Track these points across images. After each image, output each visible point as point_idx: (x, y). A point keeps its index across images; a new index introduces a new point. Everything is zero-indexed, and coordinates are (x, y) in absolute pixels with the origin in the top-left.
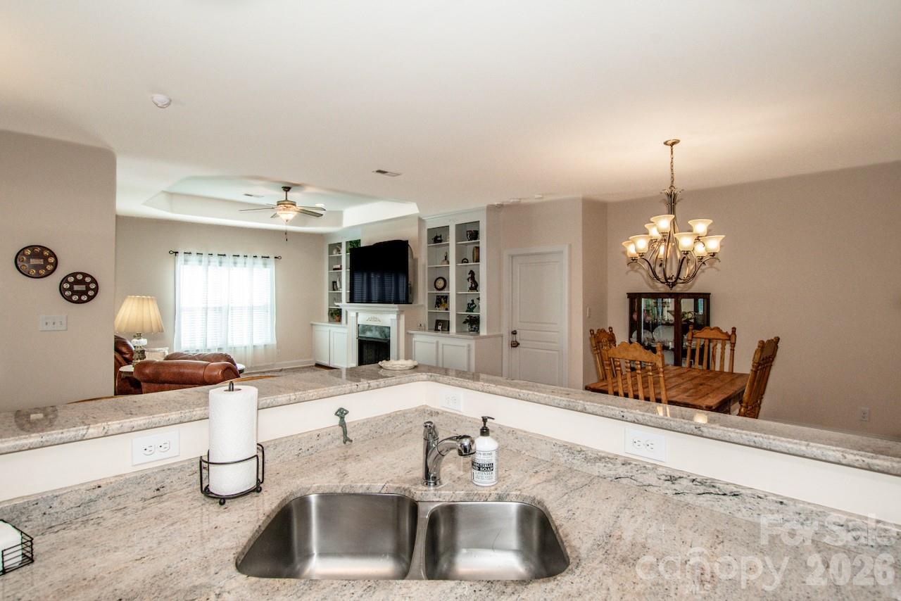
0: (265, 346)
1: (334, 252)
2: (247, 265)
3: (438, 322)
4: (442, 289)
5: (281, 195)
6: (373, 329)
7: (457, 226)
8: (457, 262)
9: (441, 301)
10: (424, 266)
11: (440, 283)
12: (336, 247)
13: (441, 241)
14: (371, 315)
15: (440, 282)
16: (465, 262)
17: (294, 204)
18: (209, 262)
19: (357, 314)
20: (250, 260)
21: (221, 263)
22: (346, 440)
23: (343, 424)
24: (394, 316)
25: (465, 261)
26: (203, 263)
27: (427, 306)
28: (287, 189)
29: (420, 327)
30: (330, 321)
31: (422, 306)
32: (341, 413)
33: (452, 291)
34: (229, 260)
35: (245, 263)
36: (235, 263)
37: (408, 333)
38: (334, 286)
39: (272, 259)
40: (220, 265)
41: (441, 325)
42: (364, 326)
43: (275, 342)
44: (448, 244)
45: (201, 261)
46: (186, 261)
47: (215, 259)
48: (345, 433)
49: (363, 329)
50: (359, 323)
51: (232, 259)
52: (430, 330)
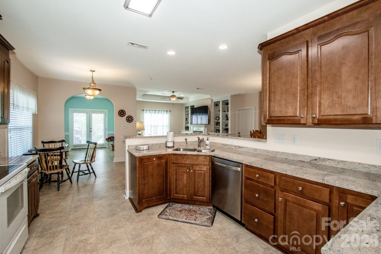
1: (187, 109)
3: (217, 130)
4: (218, 120)
5: (172, 94)
6: (198, 132)
7: (222, 101)
8: (222, 112)
9: (218, 124)
10: (213, 113)
11: (218, 118)
12: (187, 107)
13: (218, 106)
14: (197, 128)
15: (217, 118)
17: (175, 96)
18: (152, 113)
19: (193, 128)
20: (163, 112)
21: (155, 113)
22: (187, 143)
23: (186, 141)
24: (204, 128)
25: (224, 111)
27: (213, 125)
28: (173, 92)
29: (212, 132)
30: (185, 130)
32: (186, 139)
33: (221, 121)
34: (157, 112)
35: (161, 113)
36: (159, 113)
38: (187, 119)
39: (169, 112)
41: (218, 131)
44: (220, 107)
45: (150, 112)
46: (146, 112)
47: (153, 112)
48: (187, 142)
50: (194, 130)
52: (214, 132)
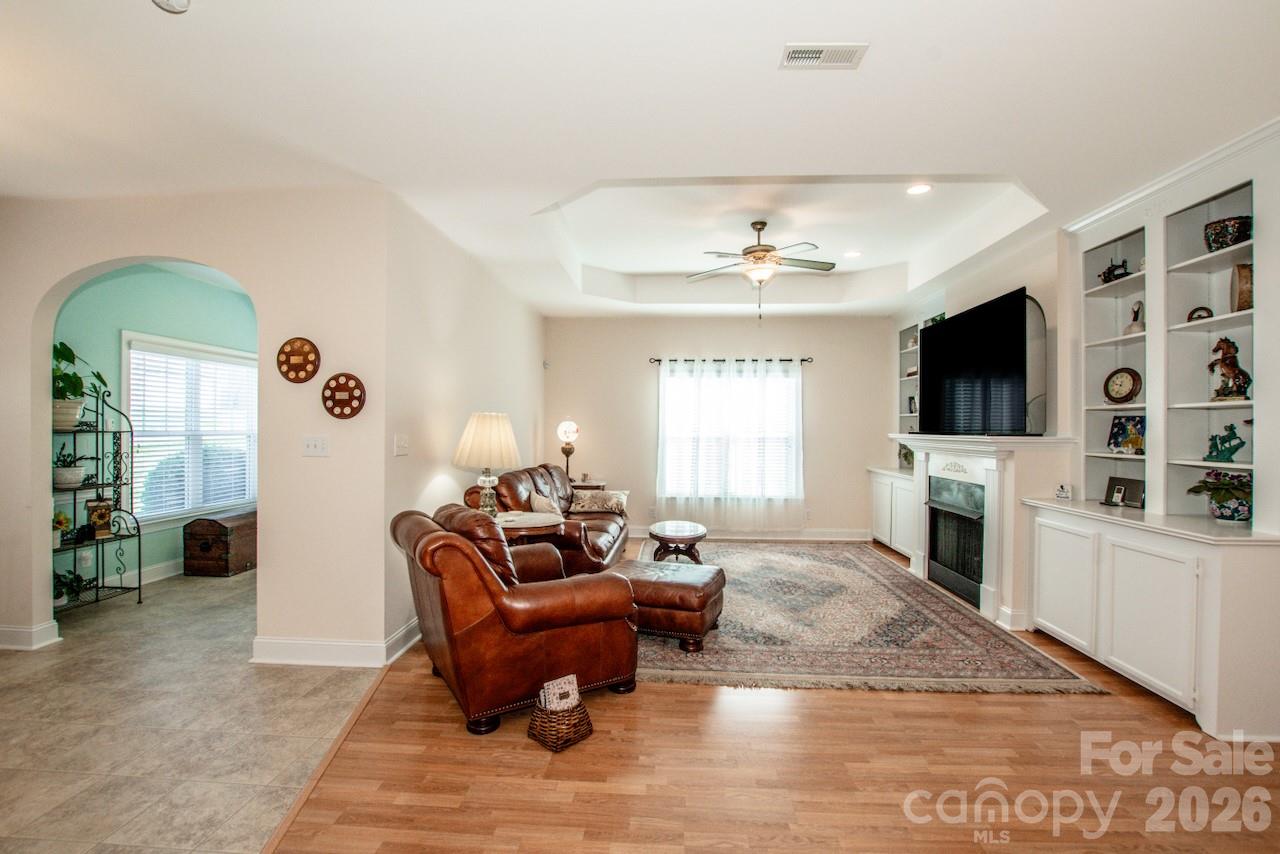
0: (786, 500)
1: (910, 344)
2: (758, 374)
3: (1114, 483)
4: (1128, 398)
6: (954, 487)
7: (1171, 219)
8: (1172, 321)
9: (1126, 430)
10: (1076, 344)
11: (1122, 385)
13: (1125, 273)
14: (951, 459)
15: (1120, 379)
16: (1200, 317)
17: (772, 250)
18: (702, 372)
19: (927, 455)
20: (761, 366)
21: (718, 373)
24: (993, 463)
25: (1199, 313)
26: (695, 374)
27: (1081, 439)
28: (759, 226)
29: (1062, 495)
30: (899, 468)
31: (1067, 441)
33: (1154, 403)
34: (731, 366)
35: (755, 371)
36: (740, 372)
37: (1023, 504)
38: (912, 404)
39: (797, 362)
40: (719, 376)
41: (1126, 493)
42: (939, 480)
43: (801, 496)
44: (1144, 277)
45: (691, 371)
46: (672, 371)
47: (710, 366)
49: (935, 486)
50: (930, 474)
51: (735, 365)
52: (1088, 502)
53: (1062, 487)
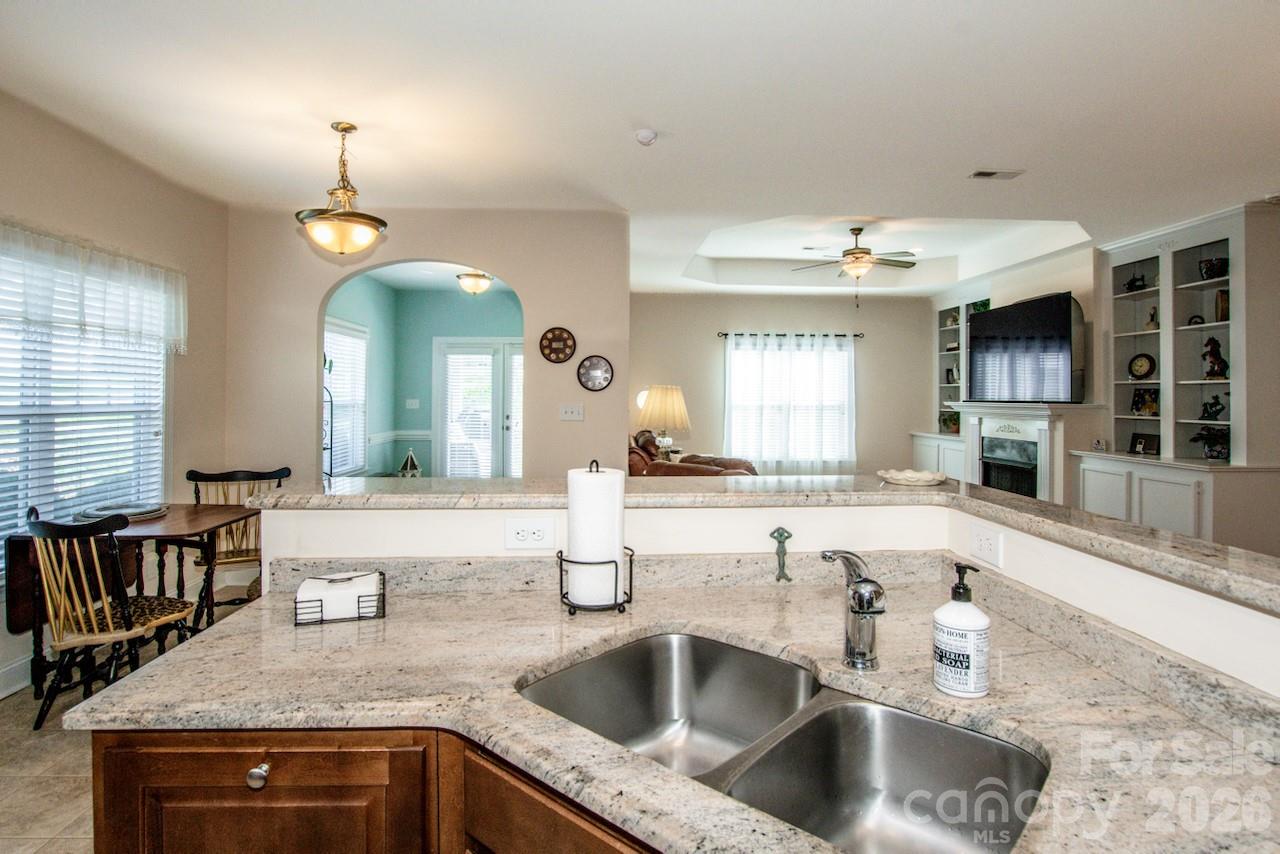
0: (840, 462)
1: (949, 323)
2: (815, 347)
3: (1136, 438)
4: (1147, 375)
5: (849, 242)
6: (1008, 444)
7: (1176, 254)
8: (1177, 322)
9: (1145, 398)
10: (1106, 334)
11: (1142, 366)
12: (952, 314)
13: (1143, 287)
14: (1004, 422)
15: (1140, 362)
16: (1196, 323)
17: (867, 252)
18: (765, 345)
19: (980, 419)
20: (818, 340)
21: (780, 346)
24: (1044, 424)
25: (1197, 320)
26: (758, 347)
27: (1112, 405)
28: (857, 231)
29: (1098, 446)
30: (941, 432)
31: (1100, 407)
33: (1166, 380)
34: (791, 341)
35: (812, 345)
36: (799, 346)
37: (1071, 455)
38: (949, 375)
39: (850, 338)
40: (780, 349)
41: (1144, 444)
42: (992, 440)
43: (854, 458)
44: (1158, 291)
45: (755, 345)
46: (737, 345)
47: (773, 341)
49: (988, 445)
50: (983, 435)
51: (794, 340)
52: (1118, 451)
53: (1098, 442)
